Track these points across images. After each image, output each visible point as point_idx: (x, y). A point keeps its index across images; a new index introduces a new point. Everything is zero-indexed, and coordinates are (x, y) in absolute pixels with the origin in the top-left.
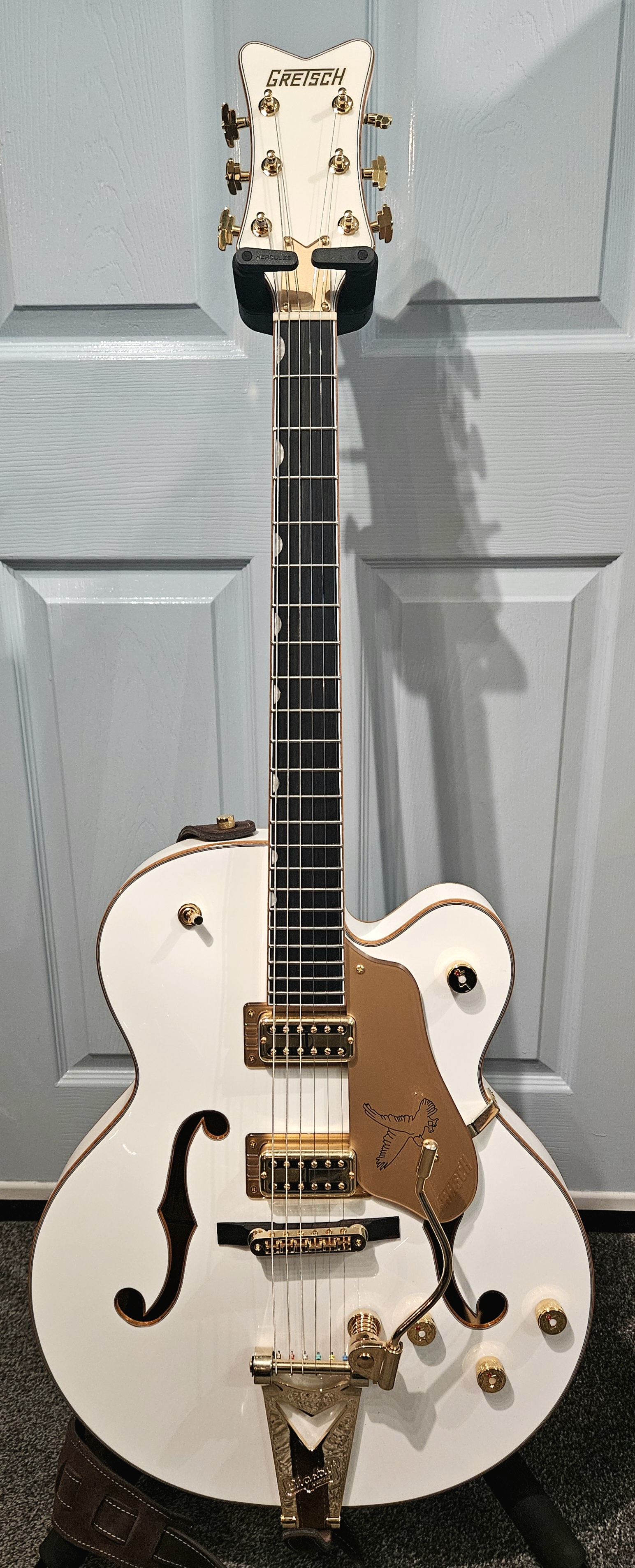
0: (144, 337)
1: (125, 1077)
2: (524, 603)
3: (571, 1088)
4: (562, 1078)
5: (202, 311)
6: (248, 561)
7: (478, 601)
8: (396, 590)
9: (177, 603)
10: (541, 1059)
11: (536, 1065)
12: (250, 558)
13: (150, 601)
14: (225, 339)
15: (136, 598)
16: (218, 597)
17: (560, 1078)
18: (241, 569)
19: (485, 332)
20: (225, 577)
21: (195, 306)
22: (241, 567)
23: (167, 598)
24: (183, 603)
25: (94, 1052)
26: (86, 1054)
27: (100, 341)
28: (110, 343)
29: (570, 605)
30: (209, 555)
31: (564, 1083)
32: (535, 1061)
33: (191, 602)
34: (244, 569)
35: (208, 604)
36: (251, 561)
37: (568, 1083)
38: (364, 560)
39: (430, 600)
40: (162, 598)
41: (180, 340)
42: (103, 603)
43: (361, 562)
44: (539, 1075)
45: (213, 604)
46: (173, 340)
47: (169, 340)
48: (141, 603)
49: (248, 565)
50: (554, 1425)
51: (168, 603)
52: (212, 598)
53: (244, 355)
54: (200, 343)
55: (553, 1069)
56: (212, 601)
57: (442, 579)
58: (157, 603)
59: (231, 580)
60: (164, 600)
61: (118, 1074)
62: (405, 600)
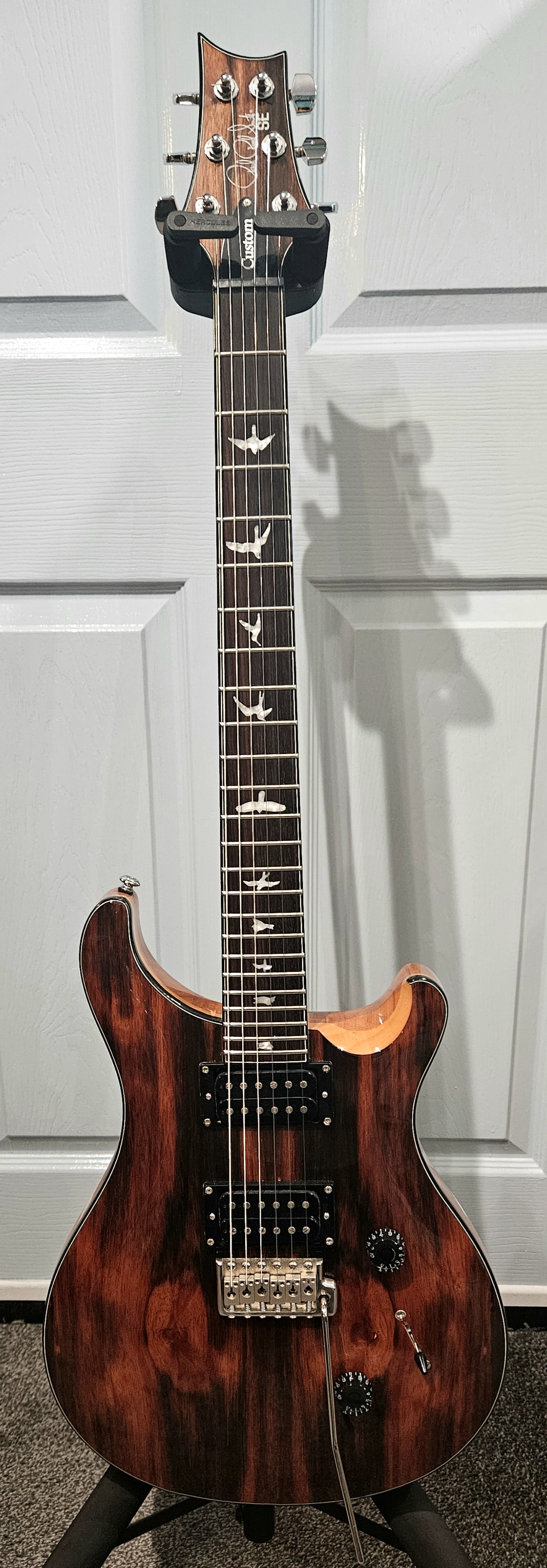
0: (66, 333)
1: (48, 1161)
2: (489, 630)
3: (545, 1171)
4: (534, 1159)
5: (130, 303)
6: (183, 584)
7: (438, 627)
8: (347, 615)
9: (103, 630)
10: (511, 1139)
11: (502, 1145)
12: (183, 580)
13: (73, 629)
14: (156, 336)
15: (58, 626)
16: (150, 624)
17: (531, 1160)
18: (175, 593)
19: (446, 327)
20: (156, 602)
21: (122, 298)
22: (174, 590)
23: (93, 625)
24: (110, 630)
25: (12, 1134)
26: (4, 1137)
27: (16, 338)
28: (26, 340)
29: (541, 632)
30: (138, 577)
31: (536, 1165)
32: (504, 1141)
33: (119, 630)
34: (178, 593)
35: (138, 632)
36: (185, 584)
37: (540, 1165)
38: (311, 582)
39: (384, 627)
40: (86, 626)
41: (106, 337)
42: (20, 631)
43: (308, 584)
44: (507, 1157)
45: (143, 632)
46: (98, 337)
47: (94, 337)
48: (64, 631)
49: (182, 588)
50: (531, 1558)
51: (93, 630)
52: (142, 625)
53: (177, 353)
54: (127, 339)
55: (523, 1149)
56: (142, 629)
57: (397, 602)
58: (81, 631)
59: (163, 605)
60: (88, 628)
61: (39, 1158)
62: (358, 627)
